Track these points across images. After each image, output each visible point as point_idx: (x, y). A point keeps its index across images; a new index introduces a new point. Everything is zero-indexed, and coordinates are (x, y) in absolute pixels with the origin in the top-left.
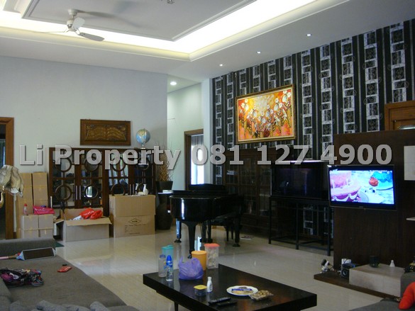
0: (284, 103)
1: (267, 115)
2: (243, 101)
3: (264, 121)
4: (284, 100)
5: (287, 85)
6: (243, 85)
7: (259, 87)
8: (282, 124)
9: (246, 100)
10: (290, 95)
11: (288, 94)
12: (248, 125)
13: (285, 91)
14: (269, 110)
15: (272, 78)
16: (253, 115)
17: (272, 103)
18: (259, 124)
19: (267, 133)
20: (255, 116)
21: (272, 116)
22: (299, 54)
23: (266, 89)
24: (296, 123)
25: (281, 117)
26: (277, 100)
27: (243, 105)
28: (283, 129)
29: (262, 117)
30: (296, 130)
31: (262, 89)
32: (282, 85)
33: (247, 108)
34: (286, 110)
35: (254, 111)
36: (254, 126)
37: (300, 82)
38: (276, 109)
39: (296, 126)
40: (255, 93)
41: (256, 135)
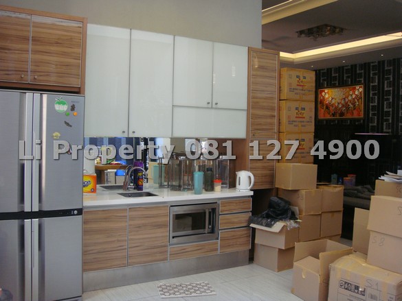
0: (357, 95)
1: (343, 102)
2: (324, 91)
3: (340, 106)
4: (357, 93)
5: (359, 83)
6: (324, 80)
7: (337, 82)
8: (354, 109)
9: (326, 91)
10: (361, 90)
11: (359, 90)
12: (327, 107)
13: (358, 87)
14: (344, 99)
15: (348, 77)
16: (331, 101)
17: (347, 94)
18: (336, 108)
19: (342, 114)
20: (333, 101)
21: (346, 103)
22: (369, 63)
23: (342, 84)
24: (365, 108)
25: (354, 104)
26: (351, 93)
27: (323, 94)
28: (355, 112)
29: (338, 103)
30: (365, 114)
31: (339, 84)
32: (355, 82)
33: (327, 96)
34: (358, 100)
35: (332, 99)
36: (332, 108)
37: (369, 81)
38: (350, 98)
39: (365, 111)
40: (333, 86)
41: (333, 115)
